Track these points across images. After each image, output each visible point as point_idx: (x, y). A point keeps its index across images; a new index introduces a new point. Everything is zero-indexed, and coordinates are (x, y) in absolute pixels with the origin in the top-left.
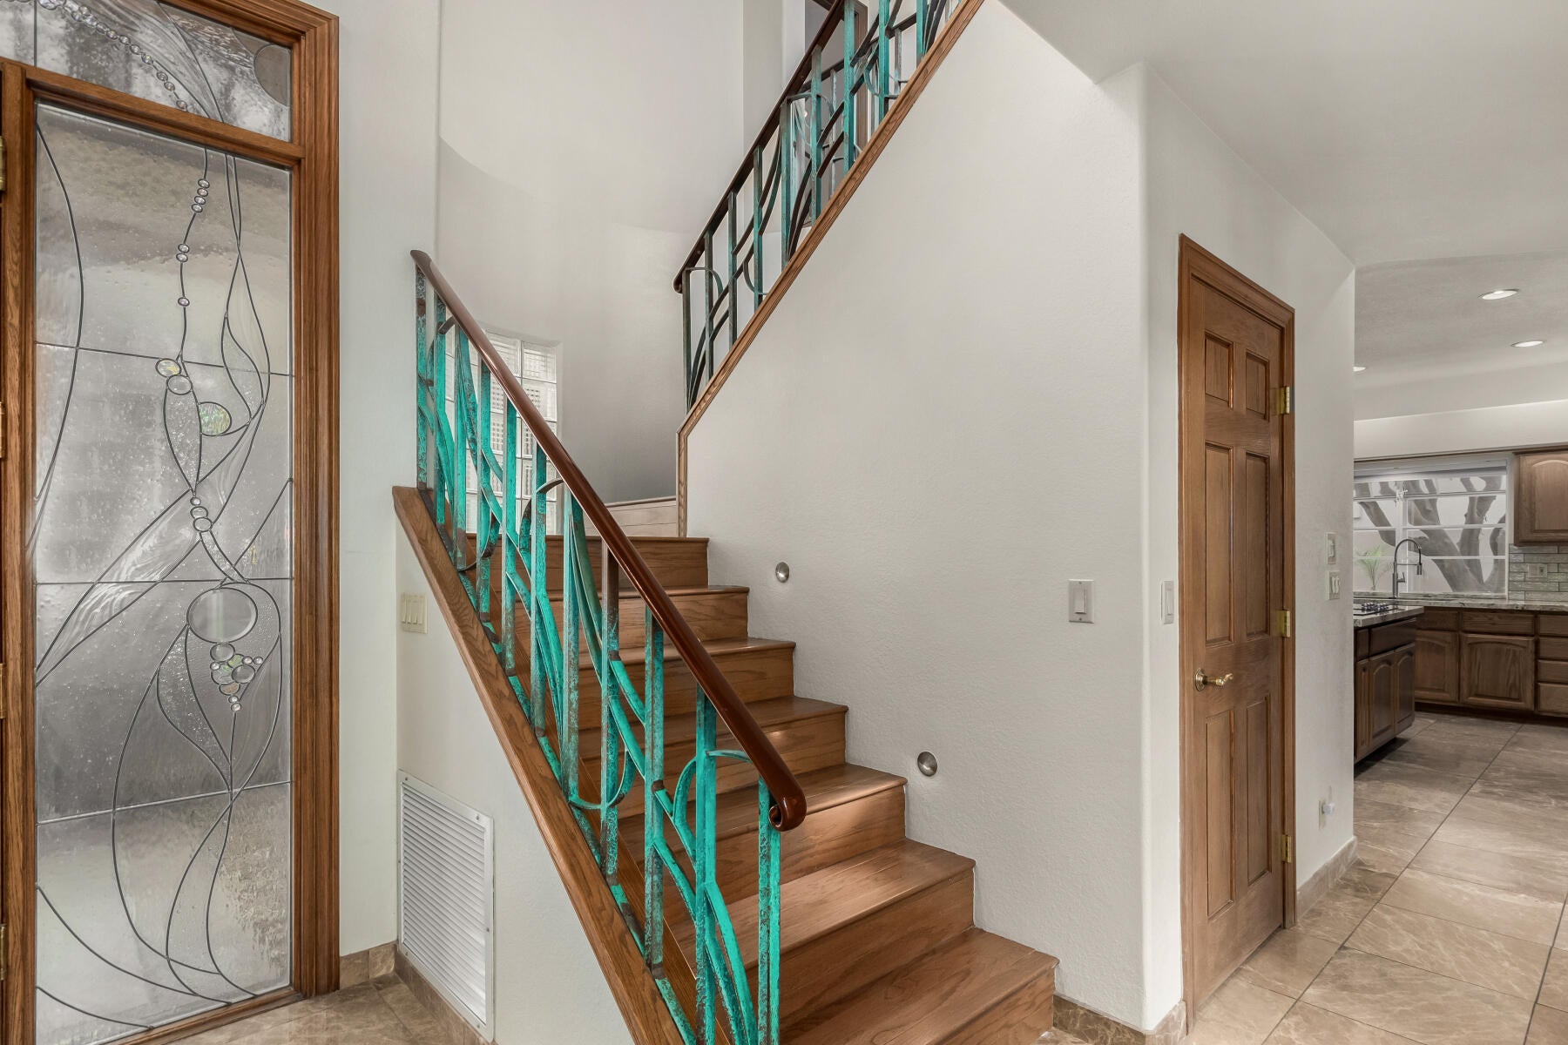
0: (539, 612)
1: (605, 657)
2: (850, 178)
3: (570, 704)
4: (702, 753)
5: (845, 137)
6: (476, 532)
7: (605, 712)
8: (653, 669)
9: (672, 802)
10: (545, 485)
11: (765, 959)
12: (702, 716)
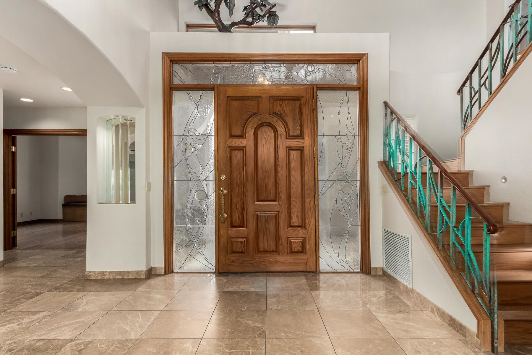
0: (419, 188)
1: (439, 197)
2: (530, 47)
3: (428, 209)
4: (467, 218)
5: (528, 32)
6: (401, 172)
7: (439, 211)
8: (453, 199)
9: (458, 231)
10: (421, 158)
11: (485, 265)
12: (467, 209)
